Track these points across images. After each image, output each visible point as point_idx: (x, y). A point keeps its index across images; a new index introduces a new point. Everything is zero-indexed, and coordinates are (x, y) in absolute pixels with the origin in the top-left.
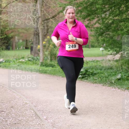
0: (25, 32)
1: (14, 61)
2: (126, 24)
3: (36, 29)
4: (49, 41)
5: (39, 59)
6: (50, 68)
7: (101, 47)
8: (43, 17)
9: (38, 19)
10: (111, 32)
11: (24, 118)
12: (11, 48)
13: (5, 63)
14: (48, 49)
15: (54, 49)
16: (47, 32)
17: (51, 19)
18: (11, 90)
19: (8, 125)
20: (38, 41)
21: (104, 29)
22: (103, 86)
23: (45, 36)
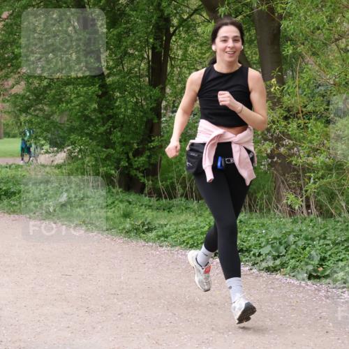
2: (76, 89)
10: (46, 105)
21: (31, 98)
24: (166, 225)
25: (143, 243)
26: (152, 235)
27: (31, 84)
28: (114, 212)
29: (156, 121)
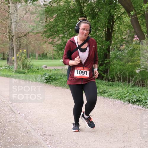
0: (2, 46)
3: (11, 44)
4: (22, 54)
5: (13, 67)
6: (22, 75)
7: (61, 59)
8: (16, 35)
9: (13, 37)
11: (2, 112)
14: (21, 60)
15: (25, 60)
16: (20, 47)
17: (23, 37)
20: (13, 54)
21: (63, 45)
22: (63, 88)
23: (18, 50)
24: (111, 91)
25: (103, 98)
26: (106, 95)
27: (63, 40)
29: (108, 53)
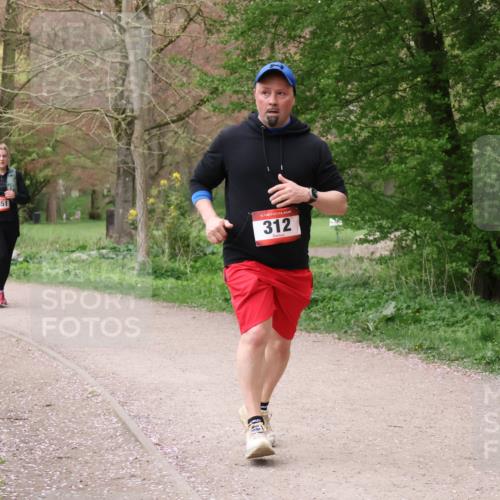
0: (88, 163)
1: (52, 259)
3: (126, 156)
4: (167, 196)
5: (133, 251)
6: (170, 282)
8: (146, 117)
9: (131, 124)
10: (363, 168)
11: (87, 440)
12: (43, 216)
13: (26, 264)
14: (163, 220)
15: (182, 219)
16: (161, 167)
17: (173, 125)
18: (43, 352)
19: (35, 462)
20: (130, 194)
22: (340, 339)
23: (152, 178)
28: (467, 332)
